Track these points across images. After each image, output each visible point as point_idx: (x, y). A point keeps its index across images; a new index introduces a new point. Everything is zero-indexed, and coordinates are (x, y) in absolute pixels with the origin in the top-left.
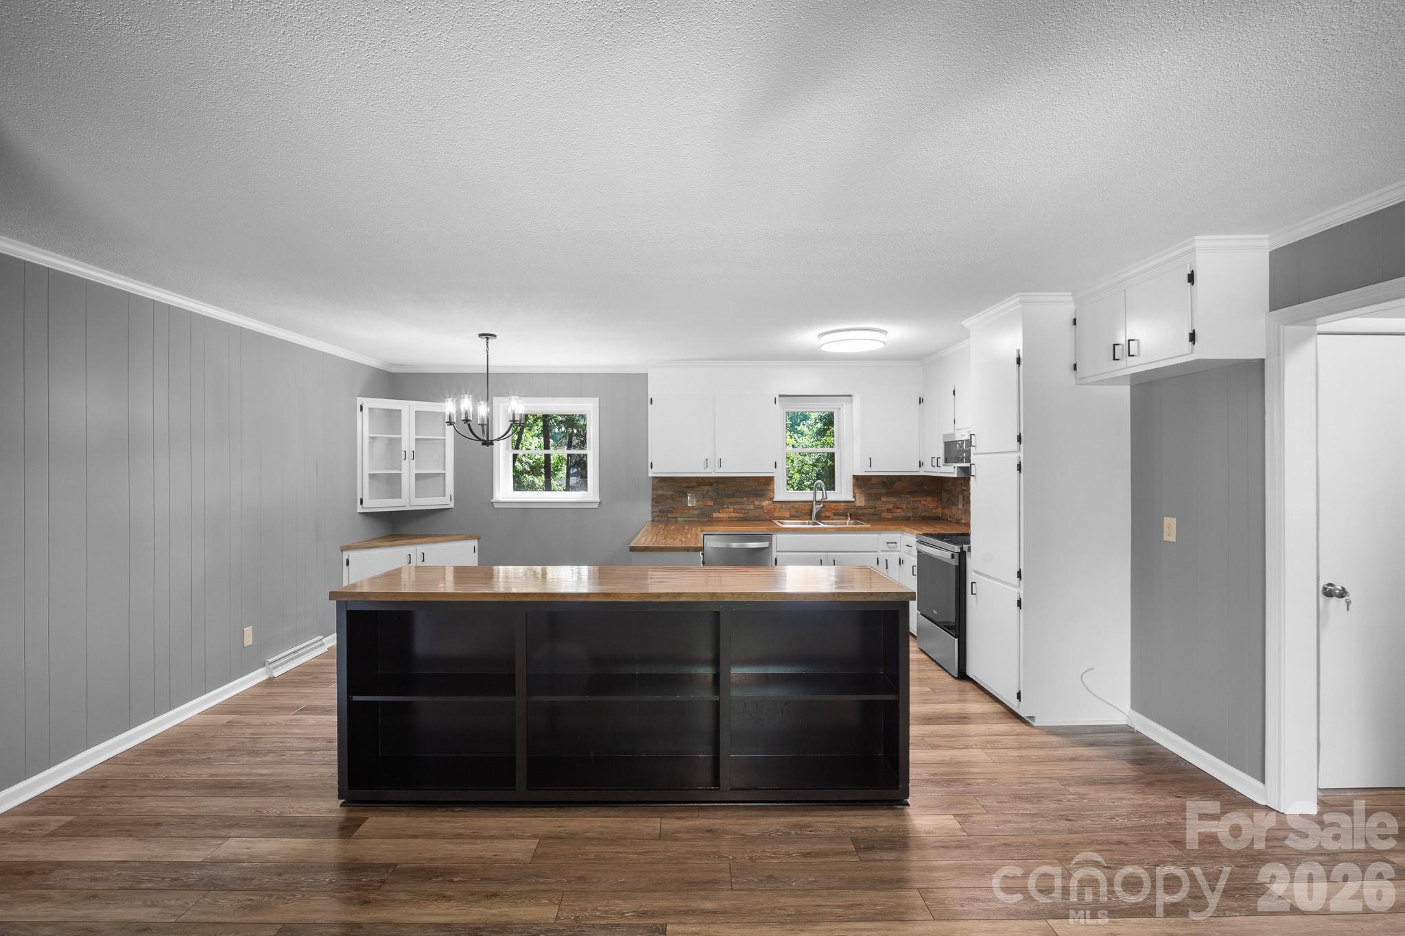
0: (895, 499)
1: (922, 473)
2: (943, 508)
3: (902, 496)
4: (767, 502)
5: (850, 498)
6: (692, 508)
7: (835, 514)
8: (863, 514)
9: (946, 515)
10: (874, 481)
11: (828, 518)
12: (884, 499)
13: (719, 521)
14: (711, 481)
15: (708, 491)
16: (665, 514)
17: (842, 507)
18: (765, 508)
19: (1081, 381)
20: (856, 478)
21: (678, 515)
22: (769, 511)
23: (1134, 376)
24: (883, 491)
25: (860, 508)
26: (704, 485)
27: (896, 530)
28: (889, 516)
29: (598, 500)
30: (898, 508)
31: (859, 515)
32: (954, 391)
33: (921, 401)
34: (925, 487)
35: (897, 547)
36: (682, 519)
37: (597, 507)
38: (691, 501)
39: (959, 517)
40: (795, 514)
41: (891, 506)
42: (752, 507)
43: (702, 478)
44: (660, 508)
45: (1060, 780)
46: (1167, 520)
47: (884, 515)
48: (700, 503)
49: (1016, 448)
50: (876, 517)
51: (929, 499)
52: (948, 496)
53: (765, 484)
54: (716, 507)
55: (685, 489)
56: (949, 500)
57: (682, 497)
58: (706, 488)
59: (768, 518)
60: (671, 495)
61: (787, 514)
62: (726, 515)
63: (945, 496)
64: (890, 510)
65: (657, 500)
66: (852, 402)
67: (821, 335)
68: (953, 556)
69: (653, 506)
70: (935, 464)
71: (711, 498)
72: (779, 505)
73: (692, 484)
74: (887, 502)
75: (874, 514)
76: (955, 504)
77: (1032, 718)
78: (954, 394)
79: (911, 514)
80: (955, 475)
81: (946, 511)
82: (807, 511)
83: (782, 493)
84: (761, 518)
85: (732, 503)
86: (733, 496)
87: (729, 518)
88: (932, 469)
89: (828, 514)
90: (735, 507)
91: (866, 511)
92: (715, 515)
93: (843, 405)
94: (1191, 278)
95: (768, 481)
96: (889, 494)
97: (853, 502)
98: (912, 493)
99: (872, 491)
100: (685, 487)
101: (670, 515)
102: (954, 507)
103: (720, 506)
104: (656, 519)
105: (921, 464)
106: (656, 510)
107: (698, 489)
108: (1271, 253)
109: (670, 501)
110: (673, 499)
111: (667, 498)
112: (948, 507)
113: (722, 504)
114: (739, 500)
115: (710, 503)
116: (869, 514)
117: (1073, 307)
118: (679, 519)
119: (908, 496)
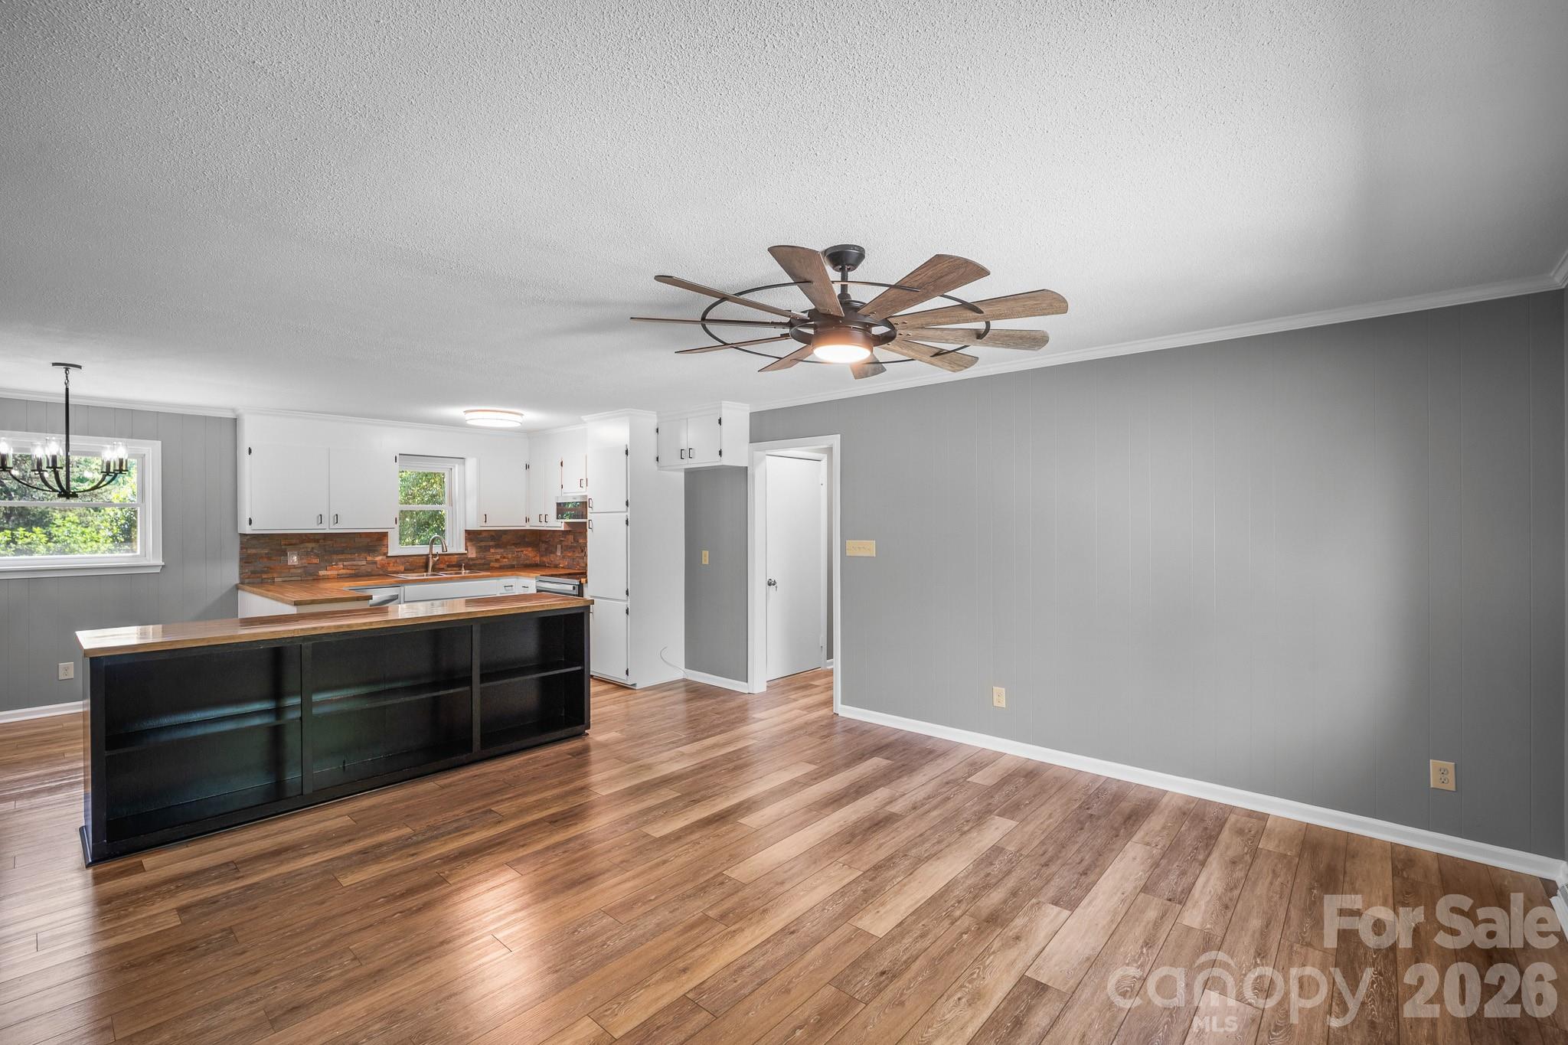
0: (502, 551)
1: (528, 528)
2: (541, 556)
3: (508, 547)
4: (380, 558)
5: (463, 551)
6: (294, 567)
7: (448, 566)
8: (475, 565)
9: (544, 562)
10: (484, 535)
11: (442, 569)
12: (492, 551)
13: (327, 579)
14: (317, 537)
15: (313, 548)
16: (259, 575)
17: (456, 560)
18: (378, 563)
19: (660, 468)
20: (468, 532)
21: (275, 575)
22: (383, 566)
23: (686, 469)
24: (492, 543)
25: (472, 559)
26: (309, 542)
27: (512, 575)
28: (497, 565)
29: (160, 562)
30: (504, 558)
31: (471, 566)
32: (562, 463)
33: (527, 467)
34: (527, 540)
35: (512, 589)
36: (280, 579)
37: (159, 571)
38: (294, 560)
39: (557, 562)
40: (409, 567)
41: (498, 557)
42: (364, 563)
43: (306, 534)
44: (252, 568)
45: (660, 706)
46: (704, 552)
47: (492, 564)
48: (304, 561)
49: (625, 510)
50: (486, 567)
51: (530, 549)
52: (546, 546)
53: (379, 539)
54: (323, 564)
55: (283, 547)
56: (546, 549)
57: (281, 556)
58: (310, 545)
59: (381, 572)
60: (266, 554)
61: (402, 568)
62: (336, 572)
63: (543, 546)
64: (498, 560)
65: (245, 560)
66: (464, 464)
67: (466, 412)
68: (574, 588)
69: (241, 567)
70: (543, 519)
71: (317, 556)
72: (393, 560)
73: (294, 541)
74: (495, 554)
75: (484, 564)
76: (554, 553)
77: (634, 685)
78: (562, 465)
79: (515, 563)
80: (563, 529)
81: (544, 559)
82: (421, 564)
83: (395, 548)
84: (374, 573)
85: (340, 560)
86: (342, 553)
87: (338, 575)
88: (539, 524)
89: (442, 566)
90: (345, 563)
91: (477, 562)
92: (322, 573)
93: (455, 466)
94: (720, 422)
95: (382, 537)
96: (497, 546)
97: (465, 554)
98: (516, 545)
99: (483, 544)
100: (285, 545)
101: (264, 576)
102: (552, 555)
103: (327, 563)
104: (247, 581)
105: (527, 520)
106: (247, 571)
107: (302, 546)
108: (750, 413)
109: (265, 560)
110: (269, 558)
111: (262, 557)
112: (546, 555)
113: (330, 562)
114: (349, 556)
115: (316, 561)
116: (480, 564)
117: (656, 421)
118: (276, 580)
119: (513, 547)
